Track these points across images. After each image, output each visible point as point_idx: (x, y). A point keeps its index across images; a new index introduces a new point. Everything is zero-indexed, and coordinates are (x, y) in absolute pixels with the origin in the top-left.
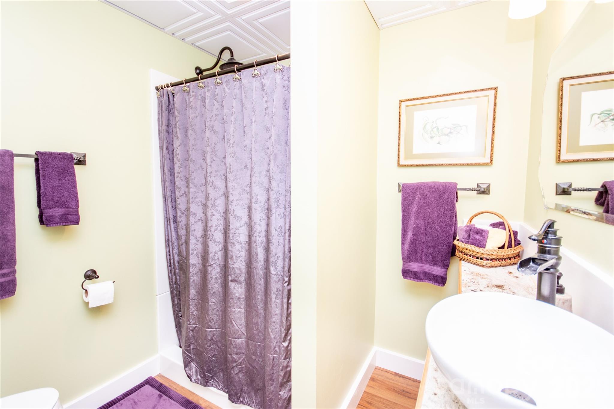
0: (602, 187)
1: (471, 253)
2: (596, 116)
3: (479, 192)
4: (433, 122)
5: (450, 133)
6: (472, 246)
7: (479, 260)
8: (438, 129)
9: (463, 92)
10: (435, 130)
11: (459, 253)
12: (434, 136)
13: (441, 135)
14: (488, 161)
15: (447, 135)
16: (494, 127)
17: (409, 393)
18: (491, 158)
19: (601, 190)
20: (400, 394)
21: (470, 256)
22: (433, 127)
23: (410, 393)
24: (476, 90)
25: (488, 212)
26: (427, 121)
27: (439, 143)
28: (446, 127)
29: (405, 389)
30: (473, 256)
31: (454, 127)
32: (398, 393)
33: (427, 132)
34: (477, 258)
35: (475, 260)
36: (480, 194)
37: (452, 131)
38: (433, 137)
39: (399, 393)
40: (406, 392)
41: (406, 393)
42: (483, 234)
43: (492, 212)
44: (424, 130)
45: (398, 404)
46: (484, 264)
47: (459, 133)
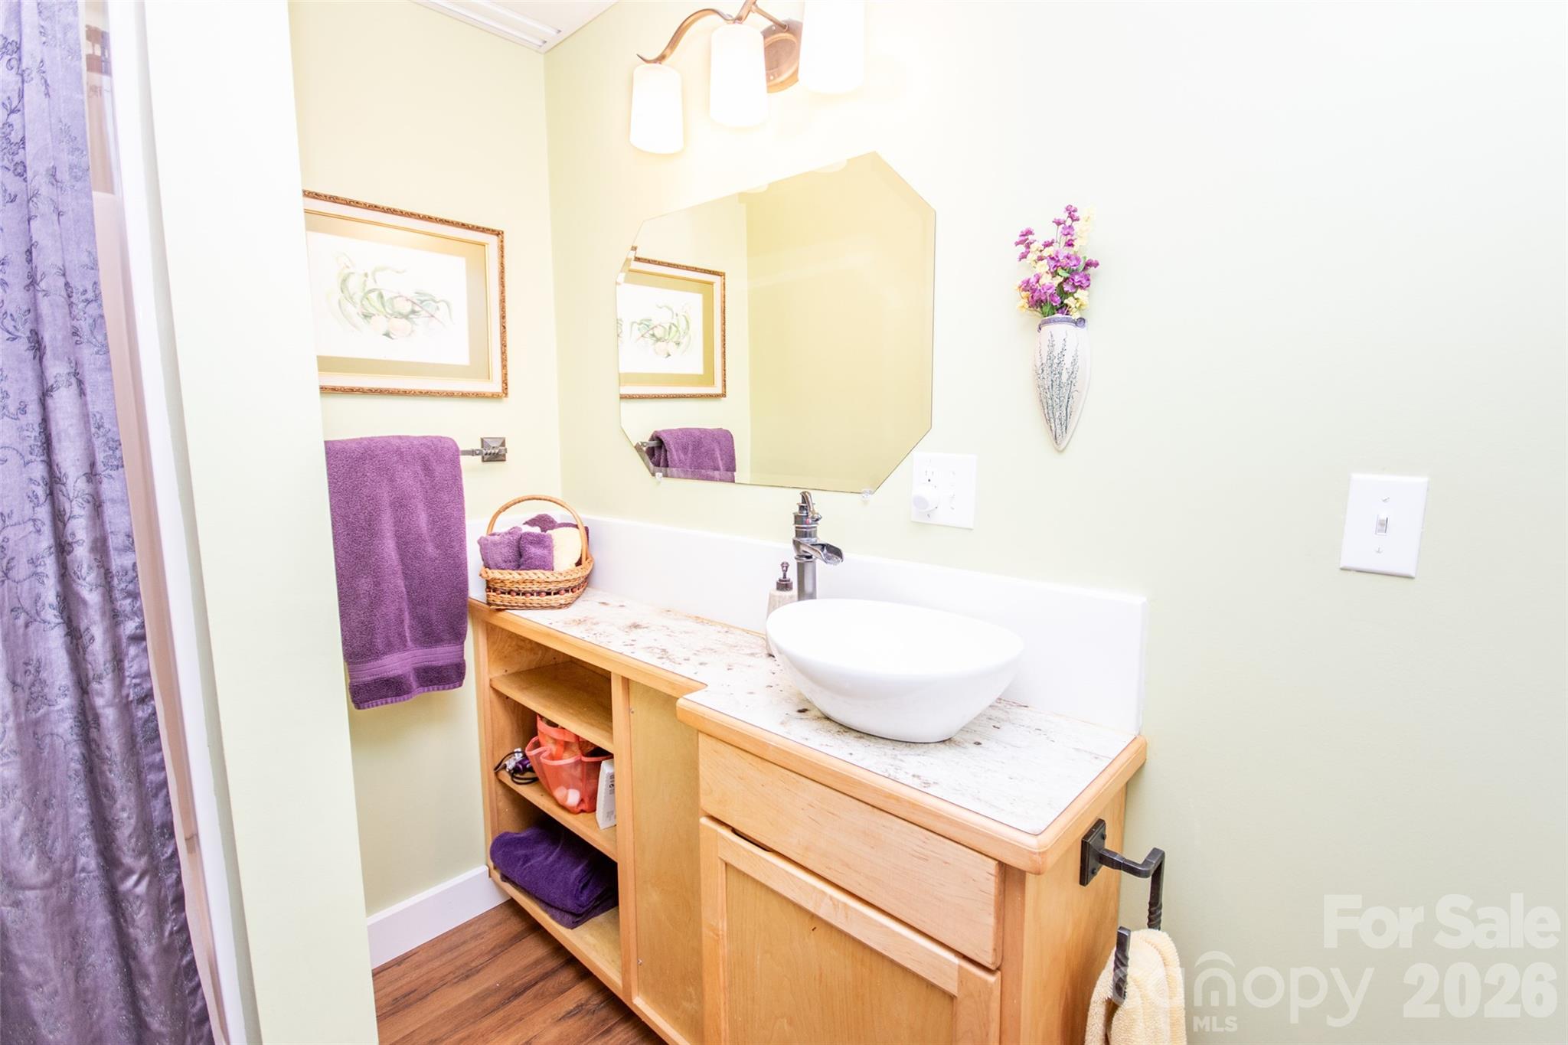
0: (652, 439)
1: (535, 587)
2: (636, 326)
3: (487, 457)
4: (366, 275)
5: (413, 312)
6: (536, 571)
7: (552, 597)
8: (381, 296)
9: (436, 219)
10: (374, 296)
11: (502, 595)
12: (374, 315)
13: (391, 315)
14: (498, 388)
15: (406, 317)
16: (503, 317)
17: (413, 992)
18: (505, 382)
19: (651, 446)
20: (397, 1012)
21: (532, 595)
22: (367, 289)
23: (415, 990)
24: (463, 225)
25: (534, 499)
26: (348, 267)
27: (387, 335)
28: (400, 296)
29: (397, 994)
30: (539, 593)
31: (422, 298)
32: (391, 1015)
33: (351, 298)
34: (548, 594)
35: (545, 599)
36: (490, 461)
37: (417, 308)
38: (371, 317)
39: (393, 1014)
40: (405, 996)
41: (407, 998)
42: (547, 544)
43: (543, 497)
44: (342, 291)
45: (414, 1031)
46: (563, 602)
47: (432, 316)
